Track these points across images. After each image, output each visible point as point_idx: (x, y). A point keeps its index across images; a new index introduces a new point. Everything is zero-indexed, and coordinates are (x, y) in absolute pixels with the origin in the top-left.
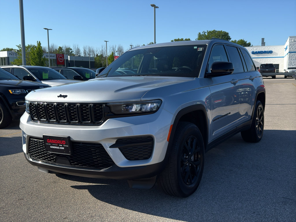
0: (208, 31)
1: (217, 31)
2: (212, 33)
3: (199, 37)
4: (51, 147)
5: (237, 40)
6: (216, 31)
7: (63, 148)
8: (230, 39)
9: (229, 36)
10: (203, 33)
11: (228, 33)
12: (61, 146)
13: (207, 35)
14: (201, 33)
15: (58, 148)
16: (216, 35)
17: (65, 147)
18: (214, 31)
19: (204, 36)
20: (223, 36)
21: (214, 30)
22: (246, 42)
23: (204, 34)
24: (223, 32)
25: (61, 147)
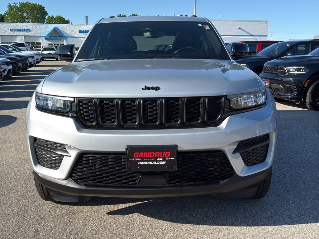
0: (19, 3)
1: (31, 3)
2: (25, 6)
3: (9, 8)
4: (140, 163)
5: (55, 16)
6: (29, 4)
7: (164, 163)
8: (47, 14)
9: (46, 10)
10: (14, 5)
11: (44, 7)
12: (162, 159)
13: (19, 7)
14: (12, 5)
15: (154, 163)
16: (30, 8)
17: (167, 161)
18: (28, 4)
19: (15, 8)
20: (38, 10)
21: (28, 2)
22: (65, 19)
23: (16, 5)
24: (38, 5)
25: (160, 161)
